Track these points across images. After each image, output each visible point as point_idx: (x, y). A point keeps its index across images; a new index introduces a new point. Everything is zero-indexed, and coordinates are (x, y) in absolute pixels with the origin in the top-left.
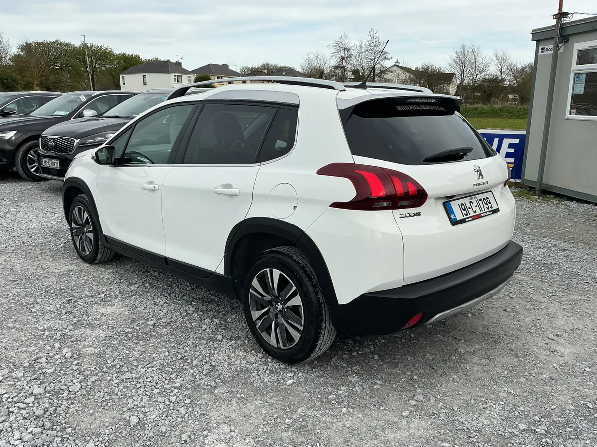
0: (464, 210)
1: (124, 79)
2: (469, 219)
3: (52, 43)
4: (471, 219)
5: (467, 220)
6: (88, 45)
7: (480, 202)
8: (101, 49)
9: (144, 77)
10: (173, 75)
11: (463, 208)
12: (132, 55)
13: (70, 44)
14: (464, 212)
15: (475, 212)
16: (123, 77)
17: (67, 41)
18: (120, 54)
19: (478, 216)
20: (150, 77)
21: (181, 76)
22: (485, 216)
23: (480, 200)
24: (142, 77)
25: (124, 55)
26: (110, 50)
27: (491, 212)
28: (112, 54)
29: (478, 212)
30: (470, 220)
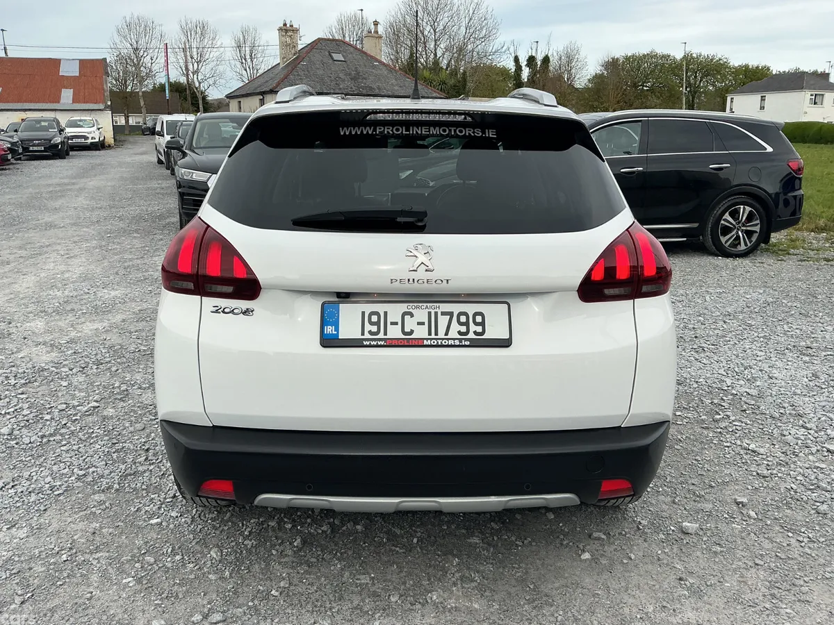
0: (374, 324)
1: (732, 102)
3: (644, 55)
4: (380, 343)
5: (365, 343)
6: (695, 55)
7: (444, 319)
8: (712, 60)
9: (763, 99)
10: (810, 93)
11: (374, 320)
12: (758, 67)
13: (669, 56)
14: (371, 327)
15: (407, 333)
16: (732, 99)
17: (665, 52)
18: (739, 66)
19: (408, 343)
20: (772, 98)
21: (823, 95)
23: (449, 313)
24: (760, 98)
25: (747, 66)
26: (725, 60)
27: (465, 343)
28: (727, 67)
29: (419, 334)
30: (378, 346)
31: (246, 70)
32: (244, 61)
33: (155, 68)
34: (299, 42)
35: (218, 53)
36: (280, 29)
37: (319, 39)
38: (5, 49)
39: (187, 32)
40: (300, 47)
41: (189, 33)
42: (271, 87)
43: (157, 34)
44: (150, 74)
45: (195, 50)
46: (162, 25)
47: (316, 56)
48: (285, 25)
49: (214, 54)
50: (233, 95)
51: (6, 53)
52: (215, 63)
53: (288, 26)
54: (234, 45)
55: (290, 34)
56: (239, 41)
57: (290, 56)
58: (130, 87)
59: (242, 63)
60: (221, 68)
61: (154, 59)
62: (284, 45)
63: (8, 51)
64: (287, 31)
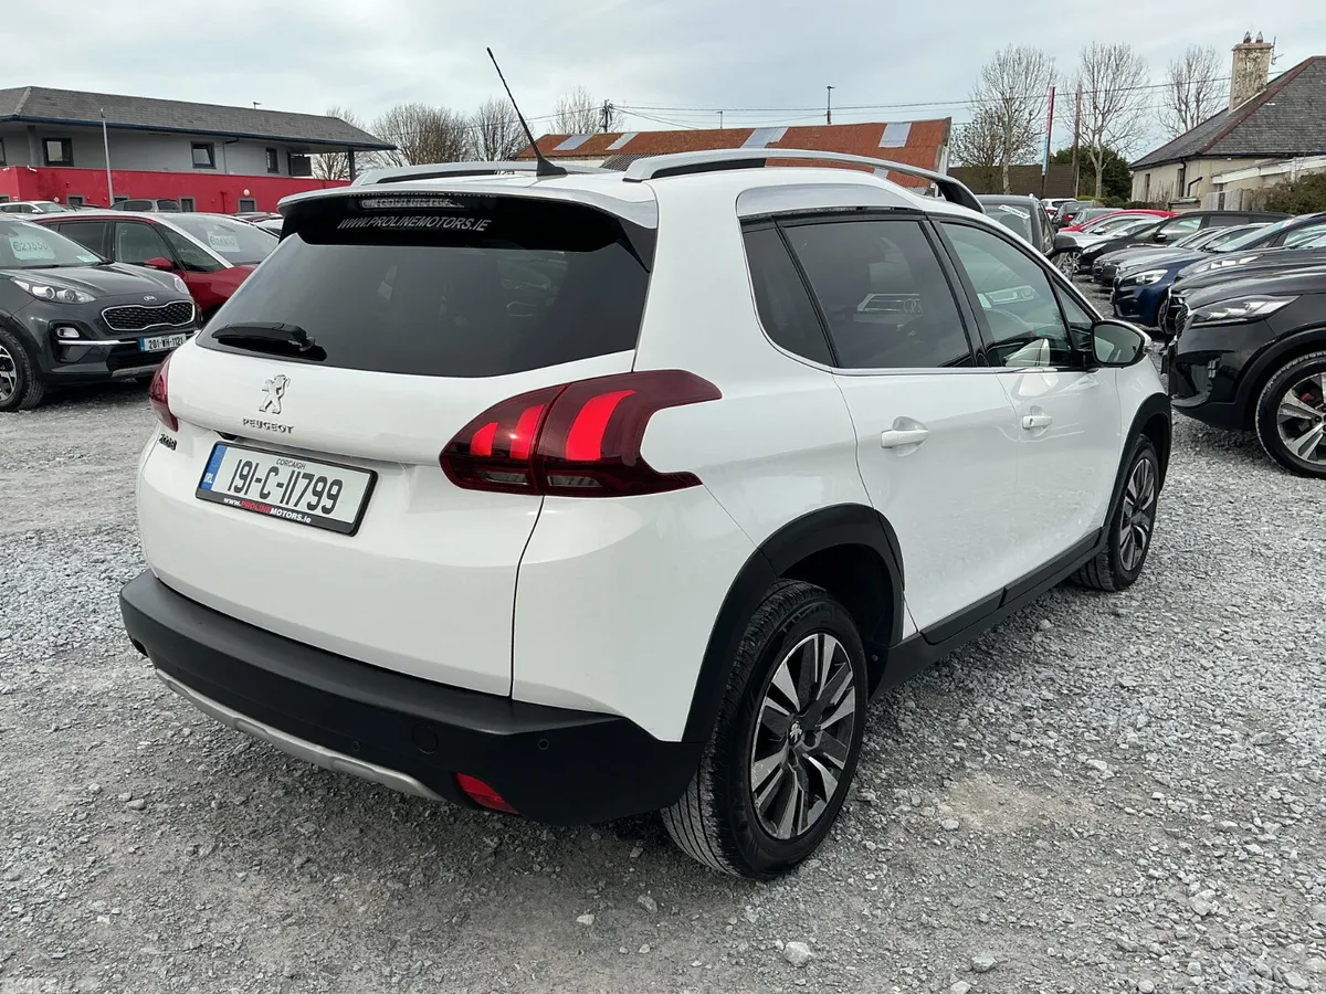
0: (243, 477)
2: (231, 502)
4: (237, 503)
5: (226, 500)
7: (302, 483)
11: (245, 473)
14: (239, 482)
15: (264, 496)
19: (260, 509)
22: (285, 519)
23: (309, 477)
27: (308, 520)
29: (273, 500)
30: (233, 506)
31: (1185, 122)
32: (1183, 107)
33: (1035, 126)
34: (1271, 69)
35: (1139, 98)
36: (1238, 49)
37: (1312, 60)
38: (829, 114)
39: (1093, 67)
40: (1270, 78)
41: (1096, 69)
42: (1198, 148)
43: (1044, 73)
44: (1028, 138)
45: (1103, 94)
46: (1054, 59)
47: (1298, 91)
48: (1248, 40)
49: (1134, 98)
50: (1140, 164)
51: (829, 120)
52: (1134, 112)
53: (1253, 41)
54: (1170, 80)
55: (1252, 56)
56: (1180, 75)
57: (1250, 94)
58: (997, 160)
59: (1180, 111)
60: (1142, 121)
61: (1034, 114)
62: (1240, 76)
63: (832, 117)
64: (1249, 50)
